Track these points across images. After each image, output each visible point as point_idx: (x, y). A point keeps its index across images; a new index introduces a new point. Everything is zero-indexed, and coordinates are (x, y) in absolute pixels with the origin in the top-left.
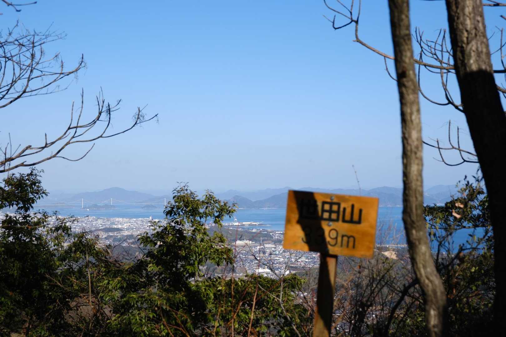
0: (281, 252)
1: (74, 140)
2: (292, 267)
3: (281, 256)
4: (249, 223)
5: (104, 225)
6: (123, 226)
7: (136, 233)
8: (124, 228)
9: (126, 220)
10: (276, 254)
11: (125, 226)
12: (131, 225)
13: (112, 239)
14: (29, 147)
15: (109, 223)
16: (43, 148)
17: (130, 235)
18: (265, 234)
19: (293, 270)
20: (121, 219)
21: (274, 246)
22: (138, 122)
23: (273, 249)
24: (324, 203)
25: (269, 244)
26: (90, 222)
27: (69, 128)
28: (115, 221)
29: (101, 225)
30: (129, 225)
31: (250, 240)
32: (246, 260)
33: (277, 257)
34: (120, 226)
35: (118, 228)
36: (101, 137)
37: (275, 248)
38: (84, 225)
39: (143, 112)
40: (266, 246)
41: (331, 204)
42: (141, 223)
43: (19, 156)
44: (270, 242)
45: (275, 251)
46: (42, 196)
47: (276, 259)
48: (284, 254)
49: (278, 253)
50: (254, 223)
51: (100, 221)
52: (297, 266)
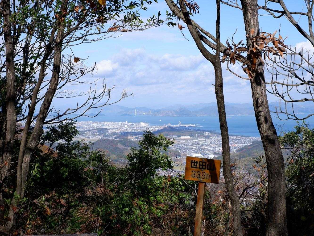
0: (209, 143)
1: (92, 107)
2: (216, 153)
3: (209, 146)
4: (189, 125)
5: (98, 126)
6: (110, 127)
7: (118, 131)
8: (110, 128)
9: (111, 123)
10: (206, 145)
11: (111, 127)
12: (115, 126)
13: (103, 135)
14: (69, 109)
15: (101, 125)
16: (77, 110)
17: (114, 133)
18: (199, 132)
19: (217, 155)
20: (108, 123)
21: (204, 140)
22: (124, 97)
23: (204, 142)
24: (200, 162)
25: (202, 138)
26: (89, 124)
27: (89, 99)
28: (105, 124)
29: (95, 127)
30: (113, 127)
31: (189, 136)
32: (187, 148)
33: (207, 147)
34: (107, 127)
35: (107, 128)
36: (105, 105)
37: (205, 141)
38: (85, 126)
39: (126, 92)
40: (200, 139)
41: (203, 162)
42: (121, 125)
43: (64, 114)
44: (202, 137)
45: (205, 143)
46: (77, 135)
47: (206, 148)
48: (211, 145)
49: (207, 144)
50: (192, 125)
51: (95, 124)
52: (219, 152)
